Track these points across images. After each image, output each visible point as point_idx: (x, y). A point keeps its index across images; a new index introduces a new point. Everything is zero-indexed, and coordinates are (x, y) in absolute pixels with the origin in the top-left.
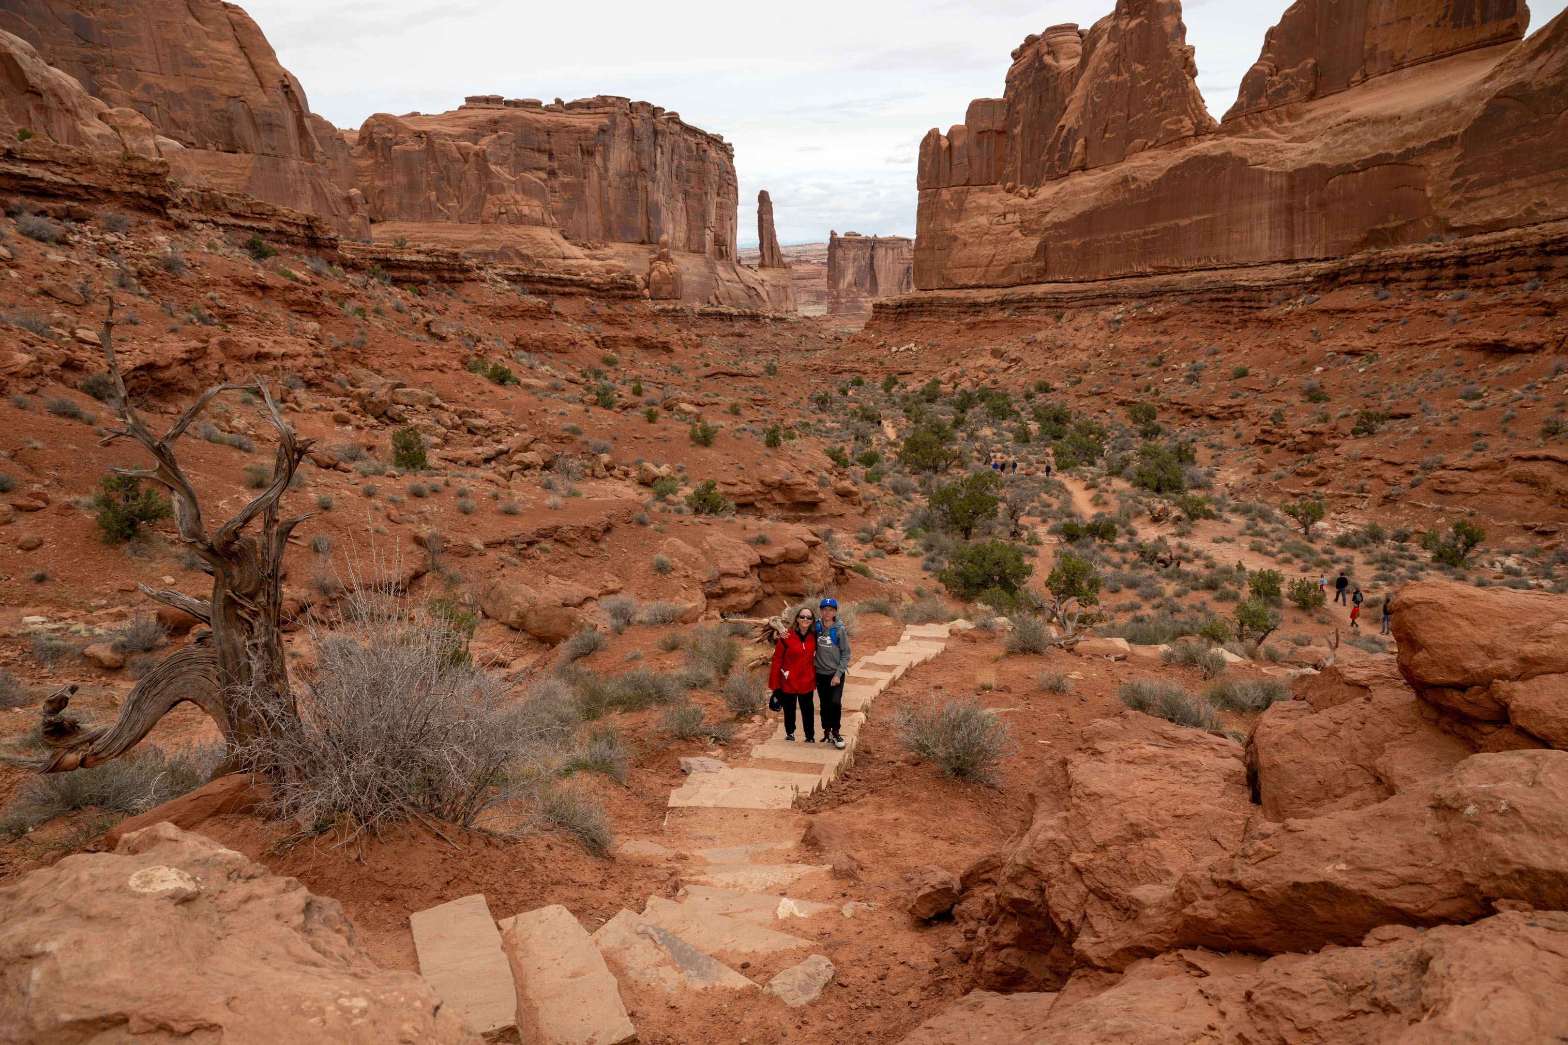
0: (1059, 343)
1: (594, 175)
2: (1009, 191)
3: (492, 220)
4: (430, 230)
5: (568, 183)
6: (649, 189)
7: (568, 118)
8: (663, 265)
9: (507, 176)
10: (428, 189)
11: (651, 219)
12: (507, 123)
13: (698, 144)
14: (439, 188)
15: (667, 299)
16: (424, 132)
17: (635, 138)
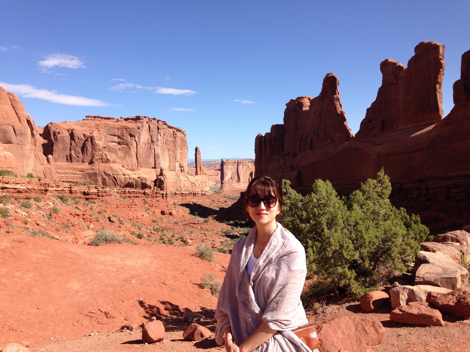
1: (134, 144)
2: (286, 155)
3: (95, 161)
4: (70, 165)
5: (125, 147)
6: (155, 149)
7: (125, 124)
8: (162, 178)
9: (103, 145)
10: (70, 150)
11: (156, 159)
12: (102, 126)
13: (173, 132)
14: (75, 150)
15: (163, 190)
16: (70, 129)
17: (151, 130)
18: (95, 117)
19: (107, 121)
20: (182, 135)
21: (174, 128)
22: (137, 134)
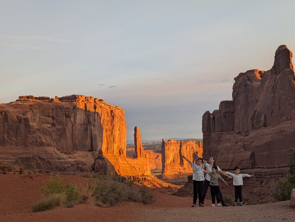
0: (263, 193)
1: (70, 125)
2: (238, 133)
3: (29, 145)
4: (3, 149)
5: (59, 128)
6: (92, 129)
7: (60, 103)
8: (100, 161)
9: (37, 127)
10: (3, 133)
11: (93, 141)
13: (111, 111)
14: (8, 133)
16: (3, 111)
17: (87, 110)
18: (28, 97)
19: (41, 102)
22: (73, 115)
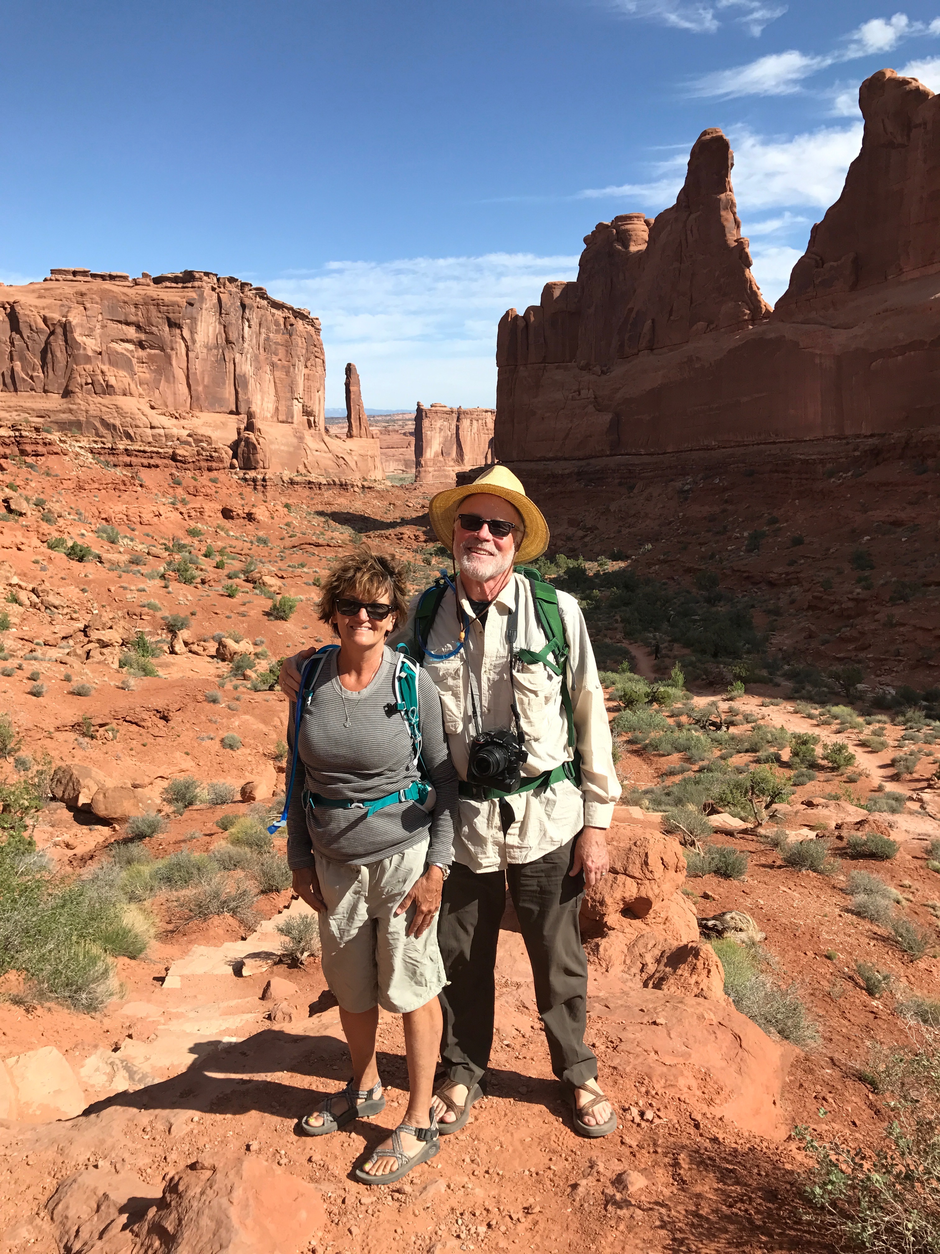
0: (632, 512)
1: (181, 347)
2: (582, 369)
3: (77, 390)
4: (13, 399)
5: (155, 354)
6: (237, 361)
7: (154, 291)
8: (252, 436)
9: (94, 348)
10: (12, 360)
11: (239, 390)
12: (94, 296)
13: (285, 318)
14: (22, 359)
15: (255, 468)
16: (8, 303)
17: (223, 311)
18: (75, 273)
19: (107, 285)
20: (309, 328)
21: (287, 308)
22: (188, 321)
